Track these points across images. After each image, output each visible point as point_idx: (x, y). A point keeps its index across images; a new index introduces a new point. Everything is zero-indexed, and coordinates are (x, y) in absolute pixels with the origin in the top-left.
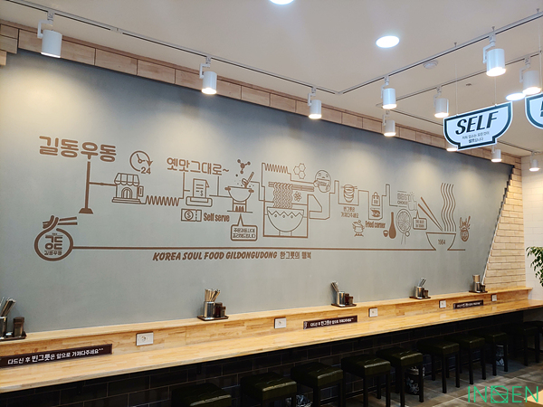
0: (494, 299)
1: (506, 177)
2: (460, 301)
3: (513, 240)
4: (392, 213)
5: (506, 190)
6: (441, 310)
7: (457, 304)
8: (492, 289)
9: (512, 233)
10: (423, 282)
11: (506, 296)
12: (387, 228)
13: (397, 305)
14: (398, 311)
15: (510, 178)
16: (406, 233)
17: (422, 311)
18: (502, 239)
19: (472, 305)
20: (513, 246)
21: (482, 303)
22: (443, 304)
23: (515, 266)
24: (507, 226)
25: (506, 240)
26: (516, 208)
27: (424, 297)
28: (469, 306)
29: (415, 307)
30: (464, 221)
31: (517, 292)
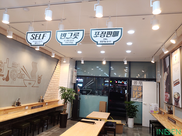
0: (47, 104)
1: (56, 63)
2: (34, 106)
3: (56, 84)
4: (8, 71)
5: (56, 67)
6: (26, 110)
7: (32, 107)
8: (47, 101)
9: (56, 82)
10: (19, 99)
11: (51, 103)
12: (5, 77)
13: (5, 110)
14: (5, 112)
15: (57, 64)
16: (14, 79)
17: (17, 111)
18: (52, 84)
19: (38, 107)
20: (55, 86)
21: (42, 106)
22: (27, 108)
23: (55, 92)
24: (54, 79)
25: (54, 84)
26: (58, 74)
27: (18, 105)
28: (37, 107)
29: (14, 110)
30: (39, 76)
31: (55, 101)
